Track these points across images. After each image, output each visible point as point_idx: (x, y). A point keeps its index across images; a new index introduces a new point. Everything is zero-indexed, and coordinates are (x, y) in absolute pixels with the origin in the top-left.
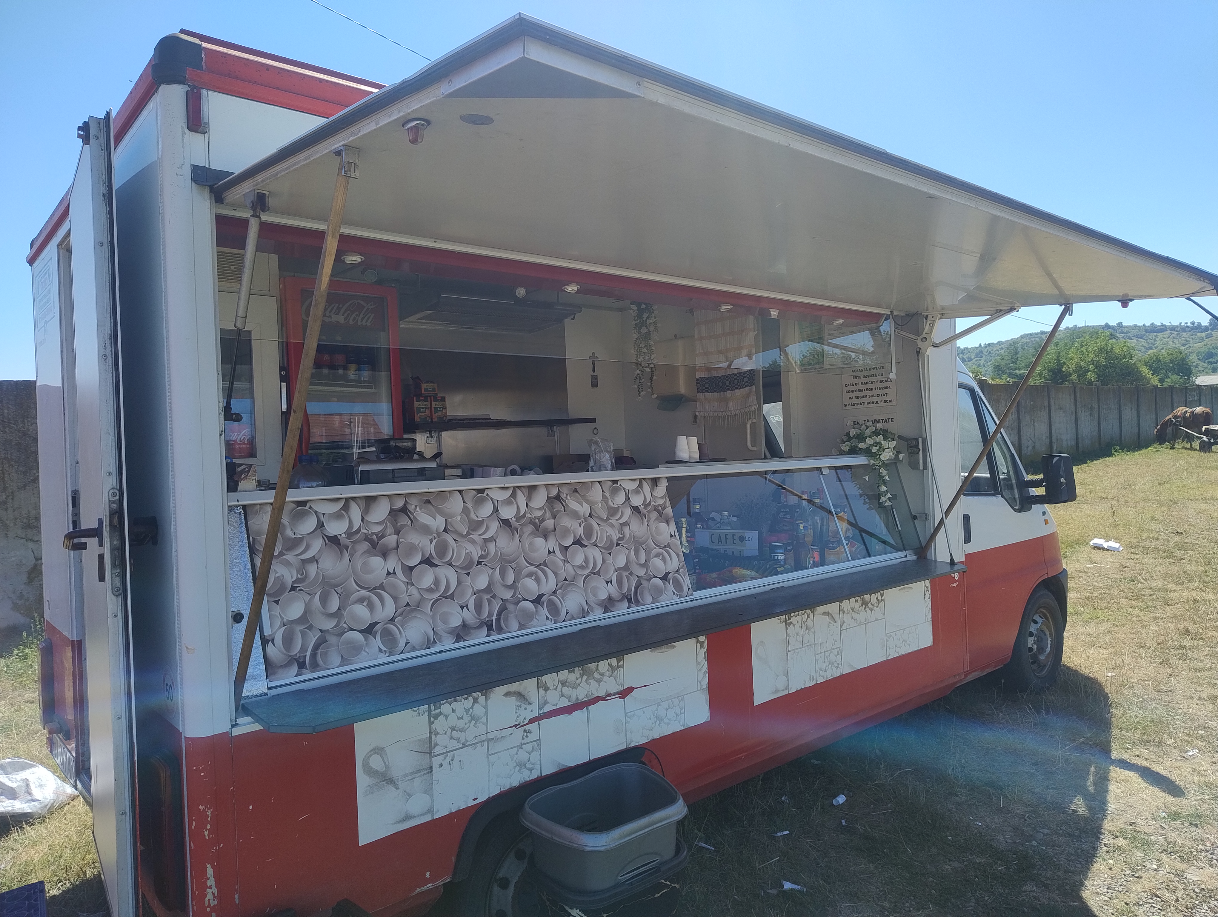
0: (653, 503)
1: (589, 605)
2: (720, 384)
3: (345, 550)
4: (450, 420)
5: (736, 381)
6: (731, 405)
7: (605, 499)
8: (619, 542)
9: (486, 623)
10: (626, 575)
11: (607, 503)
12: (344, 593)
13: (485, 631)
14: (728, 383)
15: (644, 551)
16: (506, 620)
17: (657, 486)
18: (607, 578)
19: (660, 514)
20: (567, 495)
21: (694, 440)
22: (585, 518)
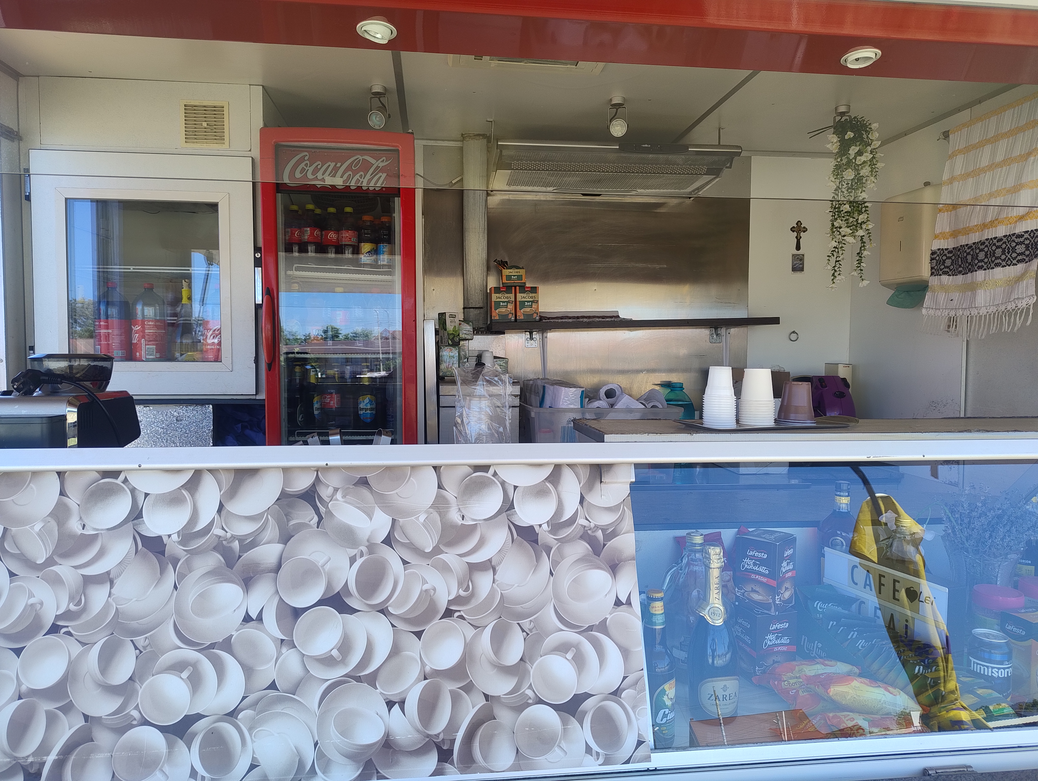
3: (170, 567)
12: (149, 649)
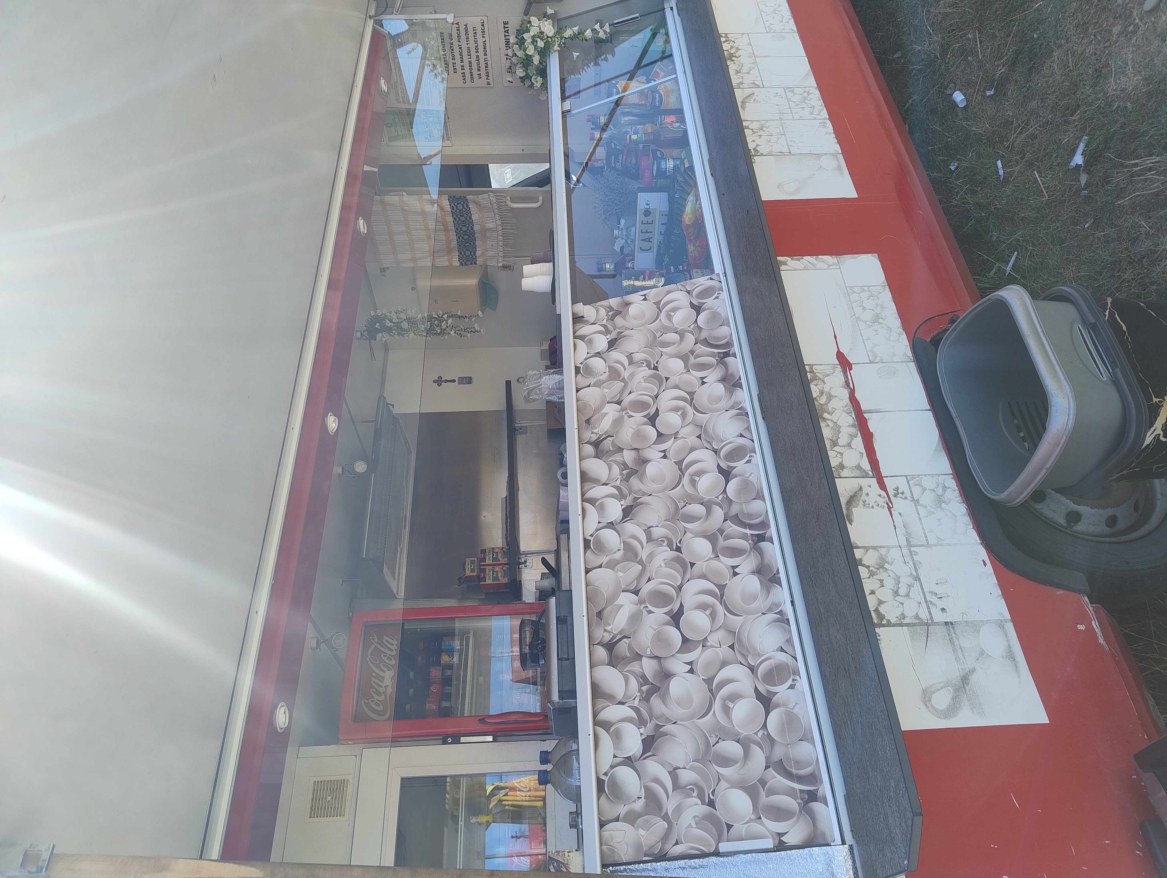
0: (604, 322)
1: (732, 407)
2: (466, 237)
4: (507, 542)
5: (462, 219)
6: (490, 225)
7: (598, 384)
8: (652, 367)
9: (756, 543)
10: (695, 359)
11: (604, 382)
13: (765, 545)
14: (465, 229)
15: (664, 335)
16: (750, 516)
17: (583, 317)
18: (697, 383)
19: (618, 313)
20: (592, 433)
21: (527, 269)
22: (623, 410)
